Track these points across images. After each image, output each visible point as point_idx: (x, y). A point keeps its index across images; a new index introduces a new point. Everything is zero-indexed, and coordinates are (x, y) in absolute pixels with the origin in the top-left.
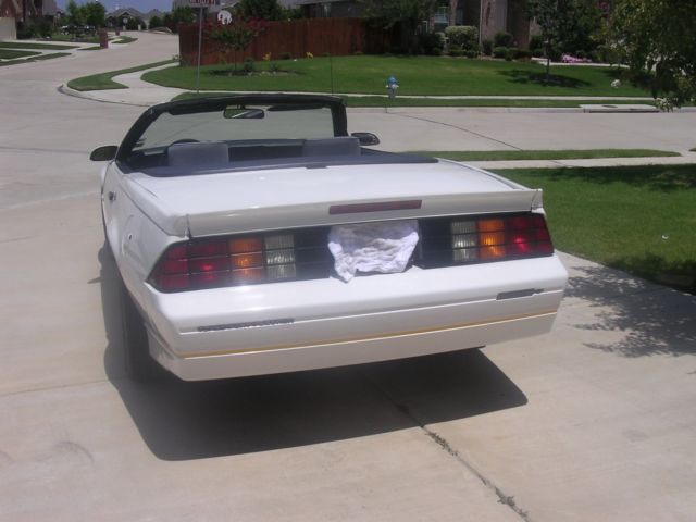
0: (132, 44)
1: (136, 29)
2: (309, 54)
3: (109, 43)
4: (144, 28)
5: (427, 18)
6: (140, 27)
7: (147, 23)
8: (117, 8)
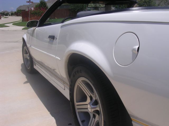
0: (7, 18)
1: (7, 16)
2: (56, 18)
3: (2, 18)
4: (9, 15)
5: (86, 8)
6: (8, 15)
7: (10, 14)
8: (2, 11)
